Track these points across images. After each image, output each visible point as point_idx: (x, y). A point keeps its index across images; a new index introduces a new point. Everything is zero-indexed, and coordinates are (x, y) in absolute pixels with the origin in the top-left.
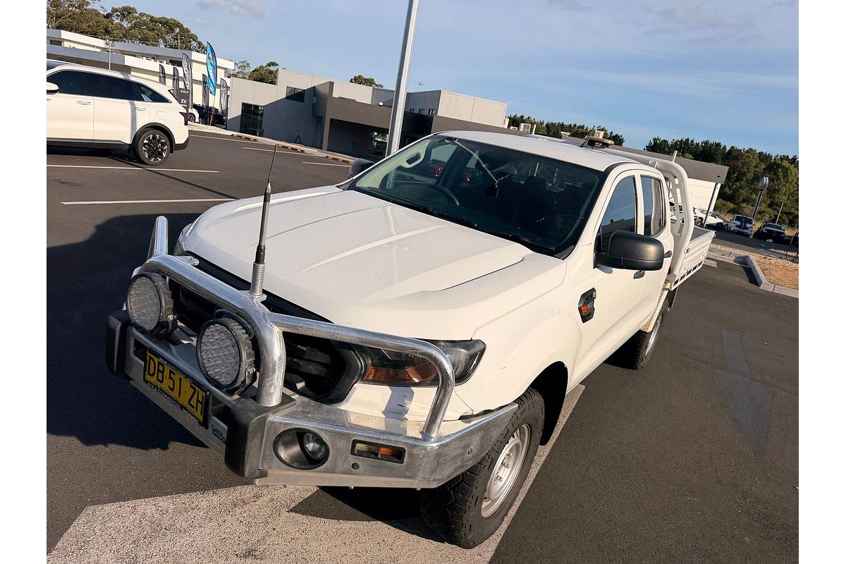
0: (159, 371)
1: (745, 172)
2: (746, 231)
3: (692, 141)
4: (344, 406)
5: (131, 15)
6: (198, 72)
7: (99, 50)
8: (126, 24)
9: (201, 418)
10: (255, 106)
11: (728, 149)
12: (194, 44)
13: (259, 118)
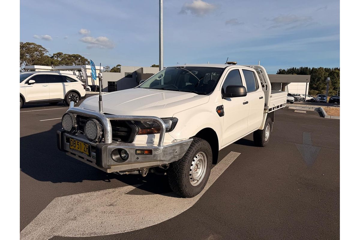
0: (74, 144)
1: (320, 77)
2: (324, 100)
3: (295, 68)
4: (133, 143)
5: (61, 56)
6: (89, 72)
7: (50, 71)
8: (59, 59)
9: (88, 154)
10: (113, 82)
11: (311, 69)
12: (87, 62)
13: (115, 87)
